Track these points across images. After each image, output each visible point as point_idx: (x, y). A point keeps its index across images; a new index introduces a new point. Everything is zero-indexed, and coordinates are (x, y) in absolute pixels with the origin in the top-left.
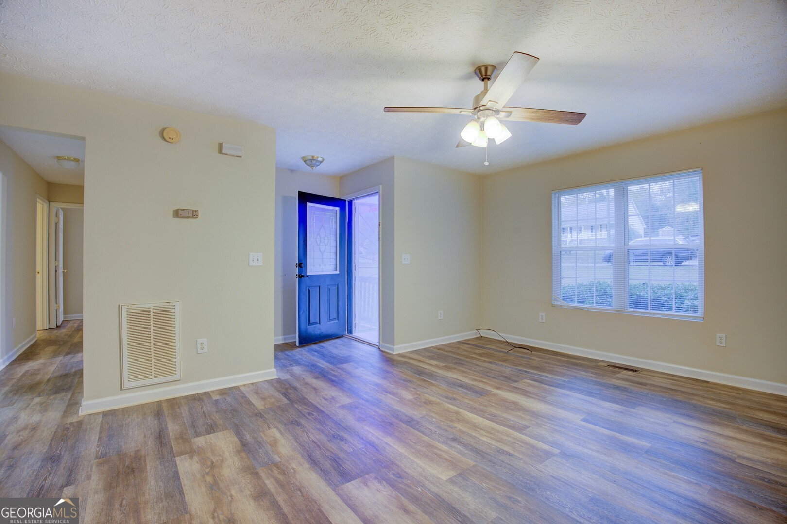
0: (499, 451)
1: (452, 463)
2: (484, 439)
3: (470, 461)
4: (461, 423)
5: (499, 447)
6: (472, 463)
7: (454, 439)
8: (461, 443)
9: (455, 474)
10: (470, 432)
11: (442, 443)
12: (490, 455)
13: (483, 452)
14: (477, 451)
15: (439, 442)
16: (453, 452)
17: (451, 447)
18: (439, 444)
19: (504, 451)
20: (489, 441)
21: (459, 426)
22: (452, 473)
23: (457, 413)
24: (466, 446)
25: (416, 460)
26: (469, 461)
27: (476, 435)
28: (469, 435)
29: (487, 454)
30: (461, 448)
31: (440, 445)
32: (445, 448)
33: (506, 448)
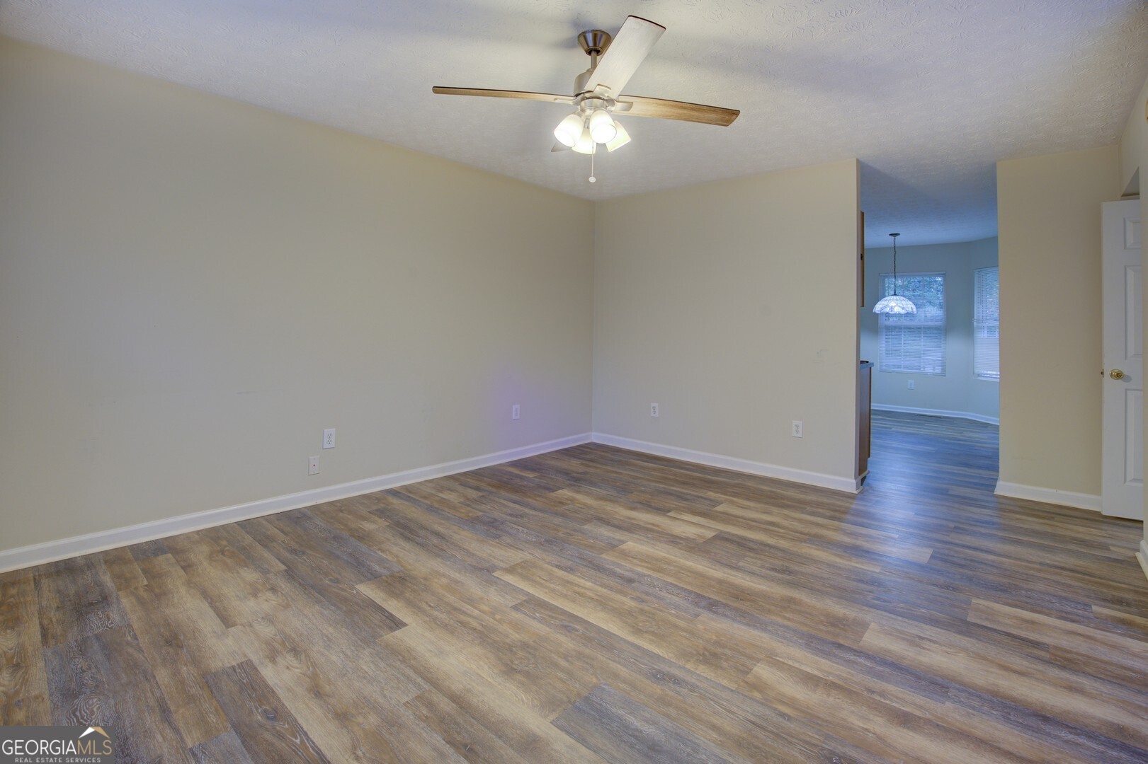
0: (572, 569)
1: (625, 555)
2: (589, 584)
3: (606, 557)
4: (626, 607)
5: (570, 575)
6: (604, 556)
7: (630, 581)
8: (620, 577)
9: (621, 546)
10: (609, 592)
11: (643, 575)
12: (583, 565)
13: (592, 568)
14: (599, 568)
15: (649, 576)
16: (627, 565)
17: (632, 571)
18: (649, 573)
19: (565, 571)
20: (582, 582)
21: (629, 603)
22: (623, 547)
23: (638, 631)
24: (613, 574)
25: (666, 555)
26: (608, 558)
27: (600, 589)
28: (611, 589)
29: (586, 566)
30: (619, 570)
31: (646, 572)
32: (639, 569)
33: (560, 573)
